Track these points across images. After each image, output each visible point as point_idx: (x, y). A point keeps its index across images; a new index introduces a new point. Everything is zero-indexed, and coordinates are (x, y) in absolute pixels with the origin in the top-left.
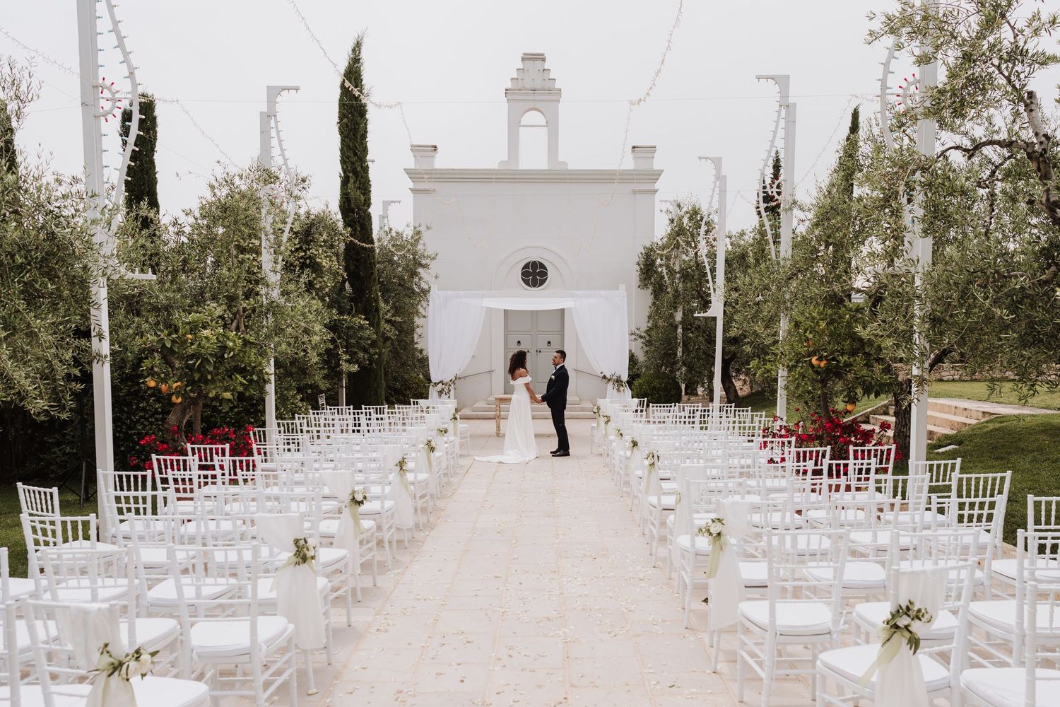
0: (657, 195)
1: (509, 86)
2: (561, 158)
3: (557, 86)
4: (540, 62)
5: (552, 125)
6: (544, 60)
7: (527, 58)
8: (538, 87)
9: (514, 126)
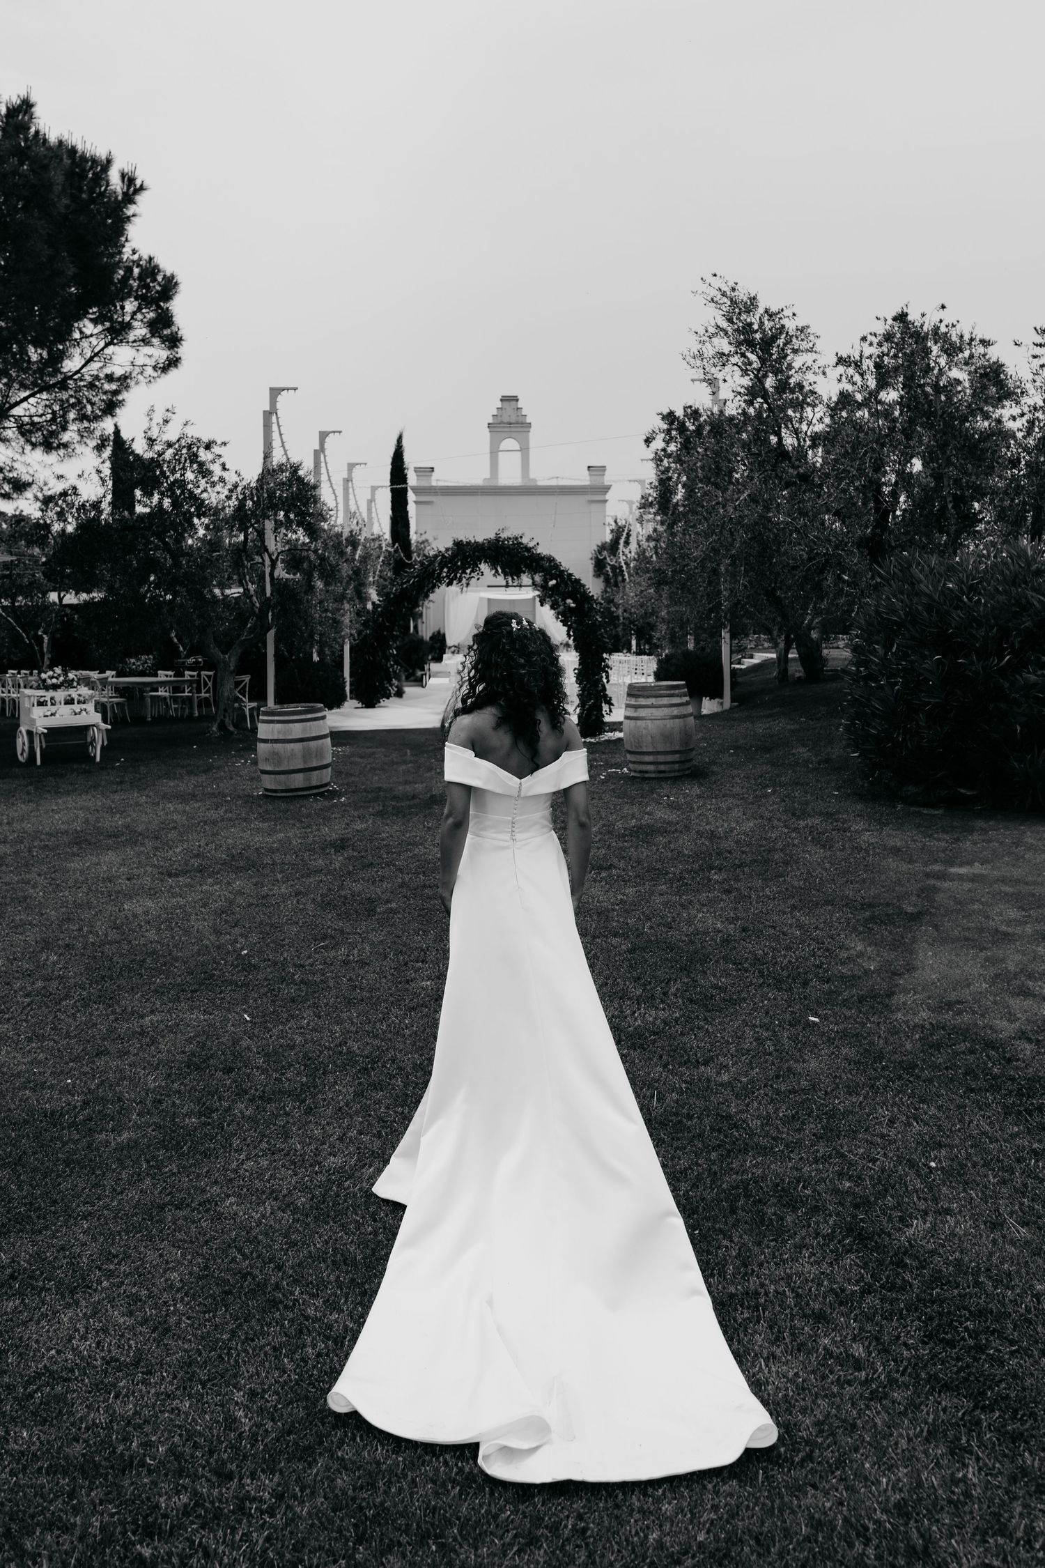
0: (608, 504)
1: (491, 421)
2: (532, 476)
3: (528, 421)
4: (514, 403)
5: (524, 450)
6: (517, 400)
7: (505, 399)
8: (513, 421)
9: (494, 452)
